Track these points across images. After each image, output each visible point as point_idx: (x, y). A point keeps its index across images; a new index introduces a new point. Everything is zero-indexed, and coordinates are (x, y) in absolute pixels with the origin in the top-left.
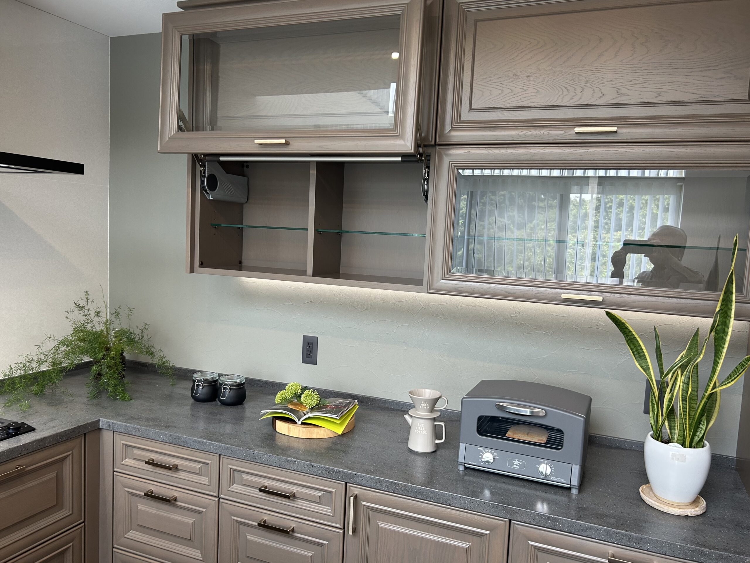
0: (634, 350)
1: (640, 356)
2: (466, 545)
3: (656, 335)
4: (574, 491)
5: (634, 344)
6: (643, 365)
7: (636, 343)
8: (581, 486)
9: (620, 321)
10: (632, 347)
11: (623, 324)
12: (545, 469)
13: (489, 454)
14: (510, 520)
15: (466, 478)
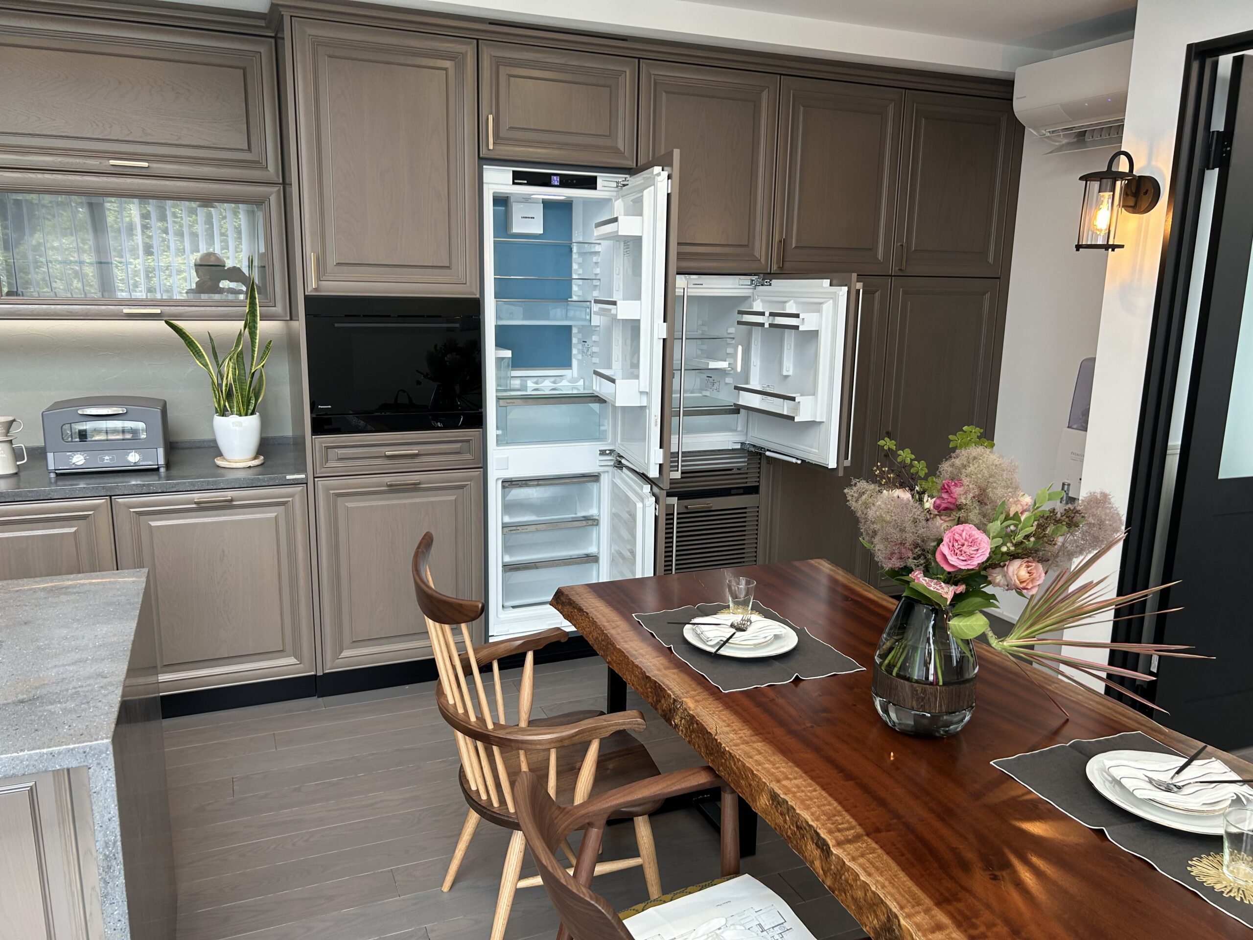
0: (194, 351)
1: (199, 356)
2: (73, 530)
3: (211, 339)
4: (162, 470)
5: (193, 347)
6: (203, 362)
7: (194, 345)
8: (168, 465)
9: (178, 328)
10: (192, 349)
11: (181, 330)
12: (134, 458)
13: (79, 456)
14: (111, 496)
15: (59, 483)
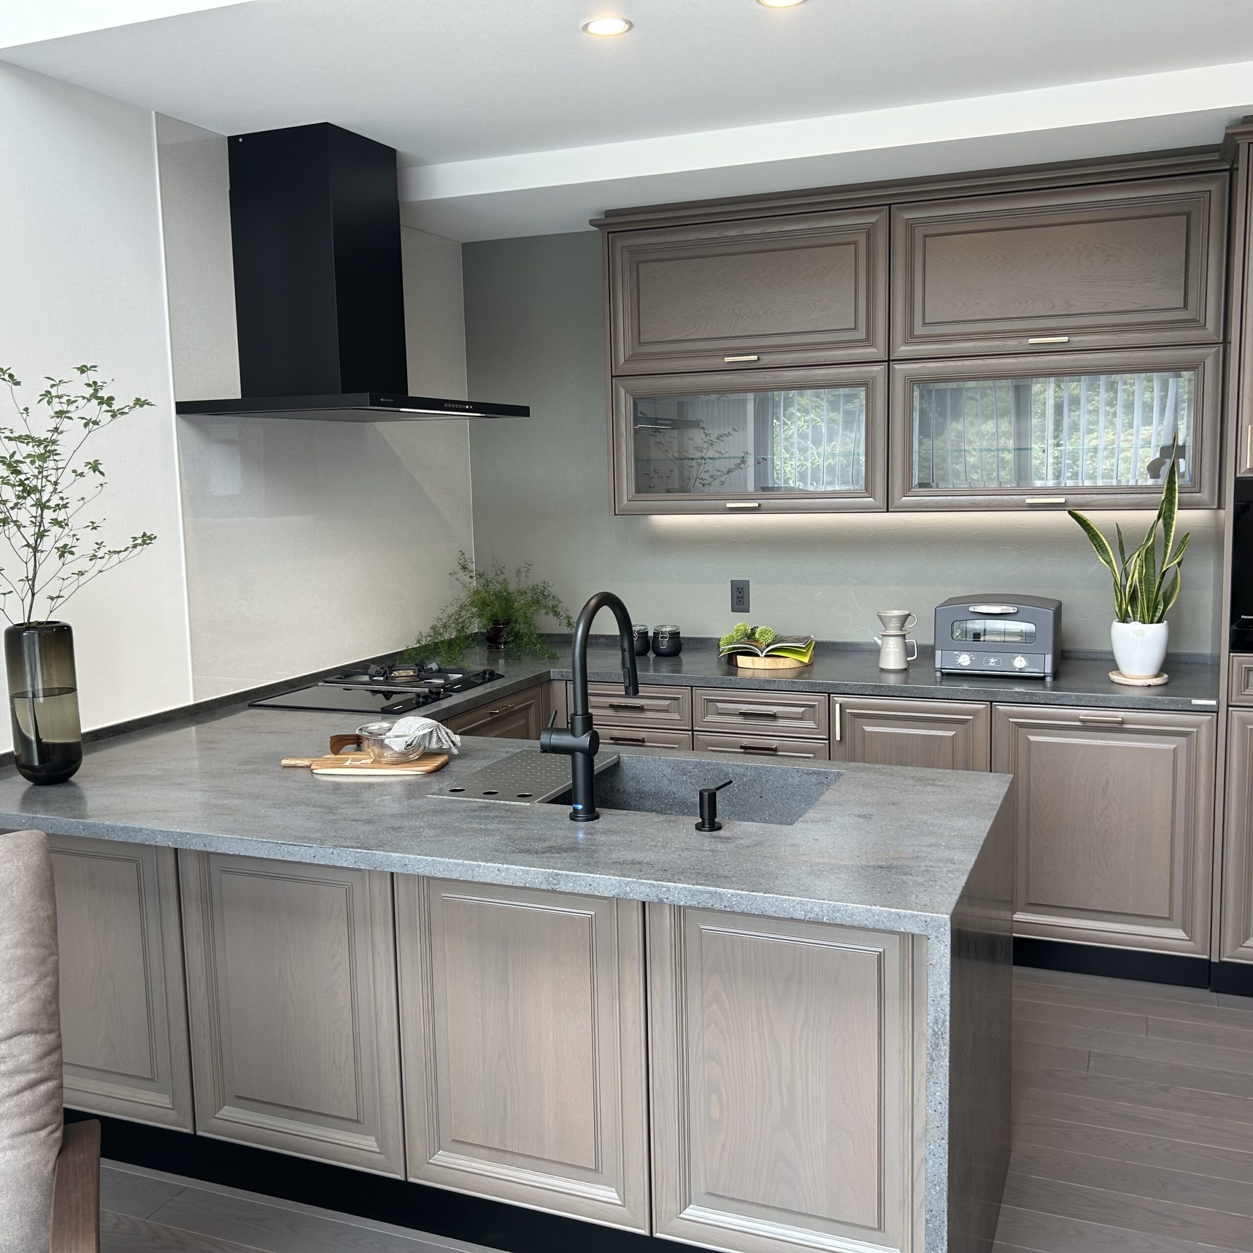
0: (1097, 546)
1: (1103, 551)
2: (951, 734)
3: (1119, 532)
4: (1048, 679)
5: (1096, 540)
6: (1107, 558)
7: (1098, 539)
8: (1056, 675)
9: (1082, 519)
10: (1095, 543)
11: (1085, 521)
12: (1020, 663)
13: (965, 656)
14: (991, 702)
15: (944, 683)
